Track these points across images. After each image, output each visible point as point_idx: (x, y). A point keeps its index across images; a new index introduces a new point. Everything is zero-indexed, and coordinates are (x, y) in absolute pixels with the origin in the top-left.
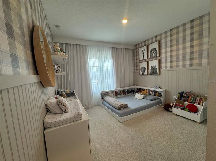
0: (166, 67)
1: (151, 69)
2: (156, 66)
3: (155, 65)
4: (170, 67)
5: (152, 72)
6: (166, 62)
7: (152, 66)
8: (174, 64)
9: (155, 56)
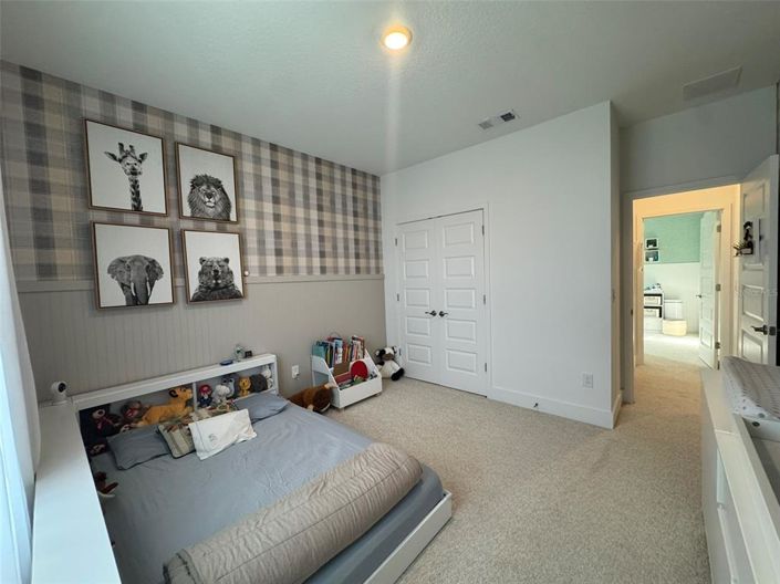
0: (263, 270)
1: (201, 274)
2: (227, 260)
3: (223, 257)
4: (275, 269)
5: (208, 288)
6: (262, 252)
7: (207, 256)
8: (287, 261)
9: (220, 214)
